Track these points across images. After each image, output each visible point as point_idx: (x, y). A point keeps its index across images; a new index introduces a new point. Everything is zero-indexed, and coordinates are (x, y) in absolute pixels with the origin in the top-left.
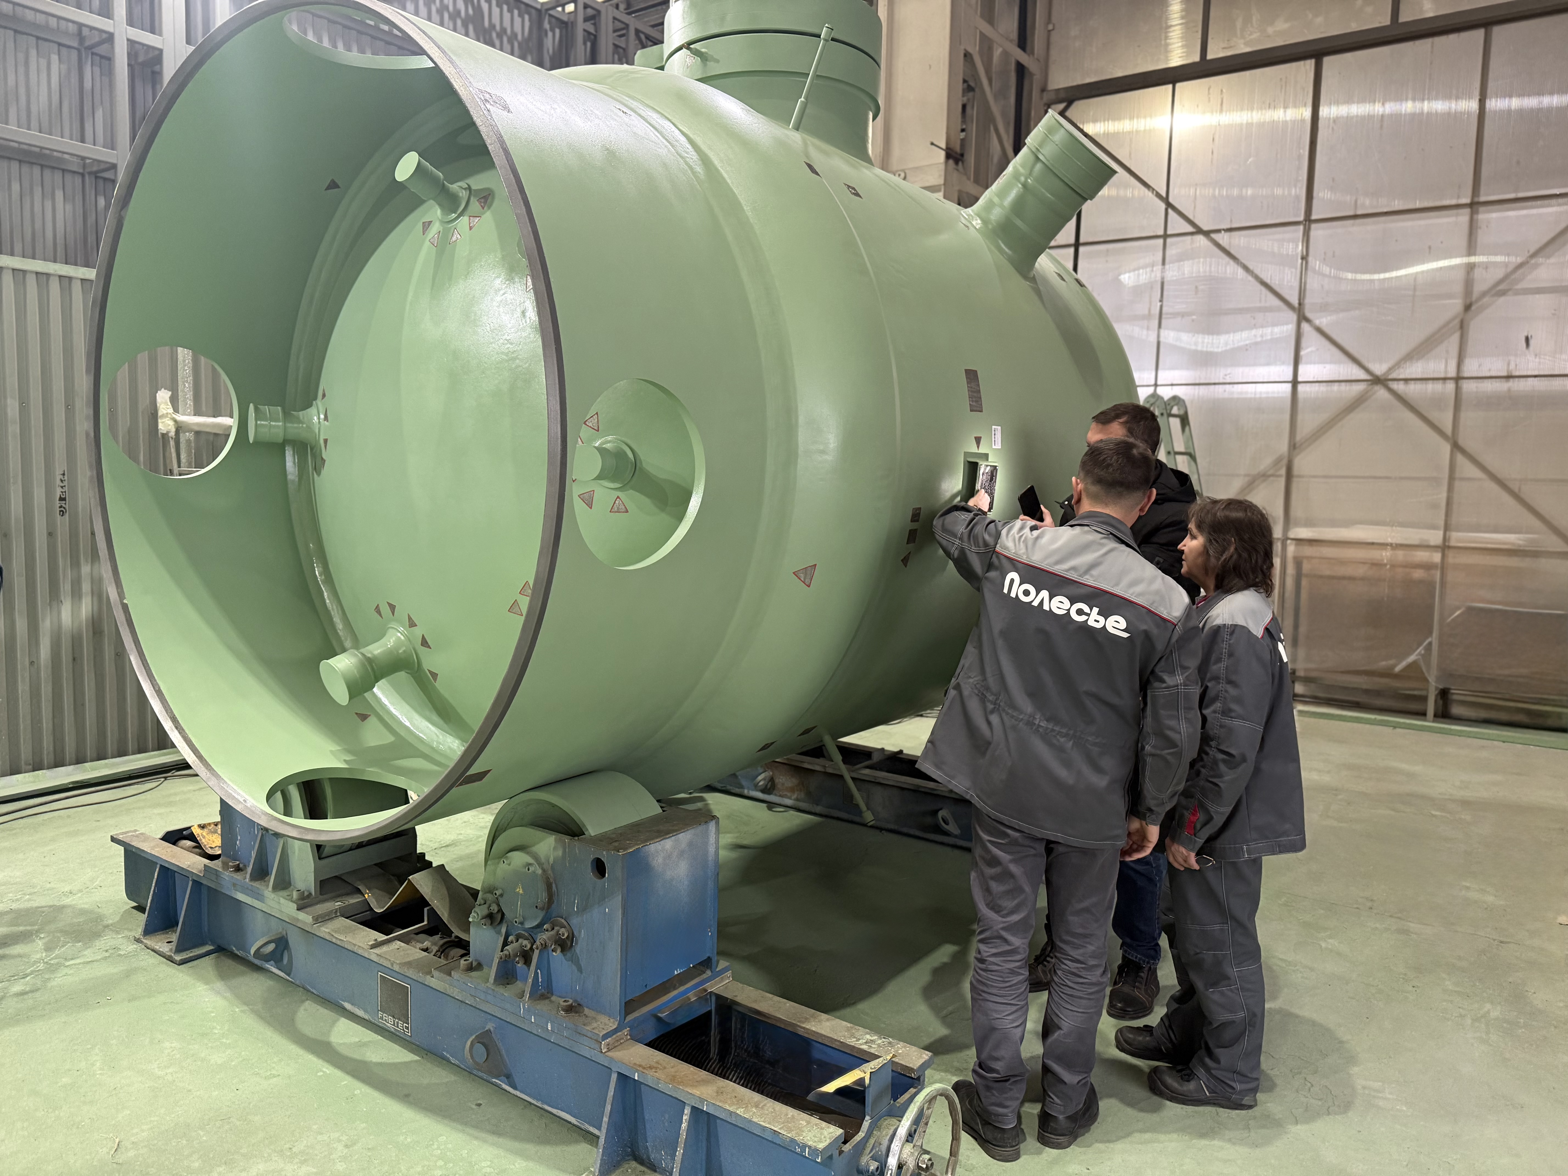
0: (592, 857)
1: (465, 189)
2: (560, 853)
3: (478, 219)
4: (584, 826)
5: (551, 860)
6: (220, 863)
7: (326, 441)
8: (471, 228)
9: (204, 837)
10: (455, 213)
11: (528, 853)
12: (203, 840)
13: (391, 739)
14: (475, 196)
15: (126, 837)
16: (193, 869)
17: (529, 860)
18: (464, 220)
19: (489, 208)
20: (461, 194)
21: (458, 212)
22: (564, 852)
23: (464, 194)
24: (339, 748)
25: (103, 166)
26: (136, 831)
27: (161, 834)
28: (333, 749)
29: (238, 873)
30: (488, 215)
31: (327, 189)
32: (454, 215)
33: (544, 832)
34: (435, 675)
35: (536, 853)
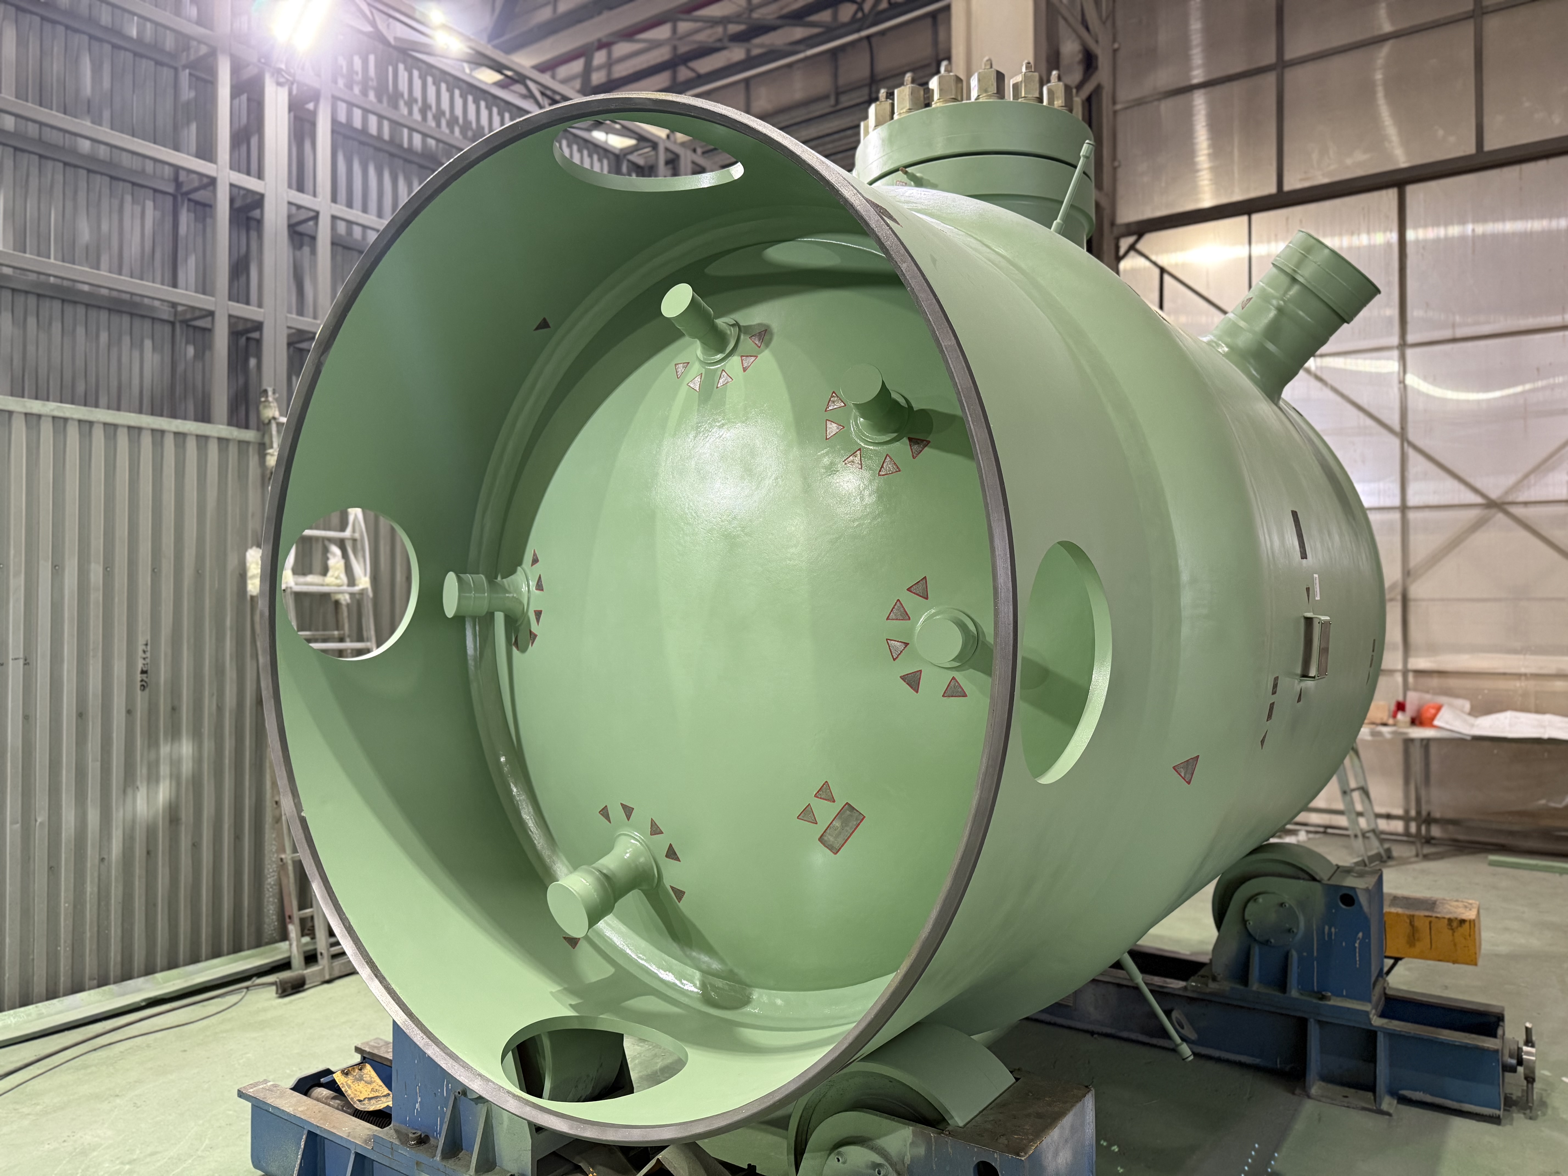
0: (976, 1160)
1: (733, 325)
2: (921, 1151)
3: (753, 358)
4: (948, 1112)
5: (908, 1160)
6: (392, 1131)
7: (538, 614)
8: (745, 370)
9: (349, 1087)
10: (722, 352)
11: (873, 1149)
12: (349, 1092)
13: (610, 970)
14: (745, 333)
15: (258, 1091)
16: (355, 1138)
17: (878, 1159)
18: (735, 360)
19: (767, 346)
20: (729, 332)
21: (727, 351)
22: (929, 1149)
23: (732, 332)
24: (559, 988)
25: (197, 314)
26: (266, 1081)
27: (292, 1082)
28: (554, 991)
29: (421, 1148)
30: (766, 355)
31: (537, 329)
32: (720, 356)
33: (893, 1120)
34: (680, 894)
35: (883, 1149)
